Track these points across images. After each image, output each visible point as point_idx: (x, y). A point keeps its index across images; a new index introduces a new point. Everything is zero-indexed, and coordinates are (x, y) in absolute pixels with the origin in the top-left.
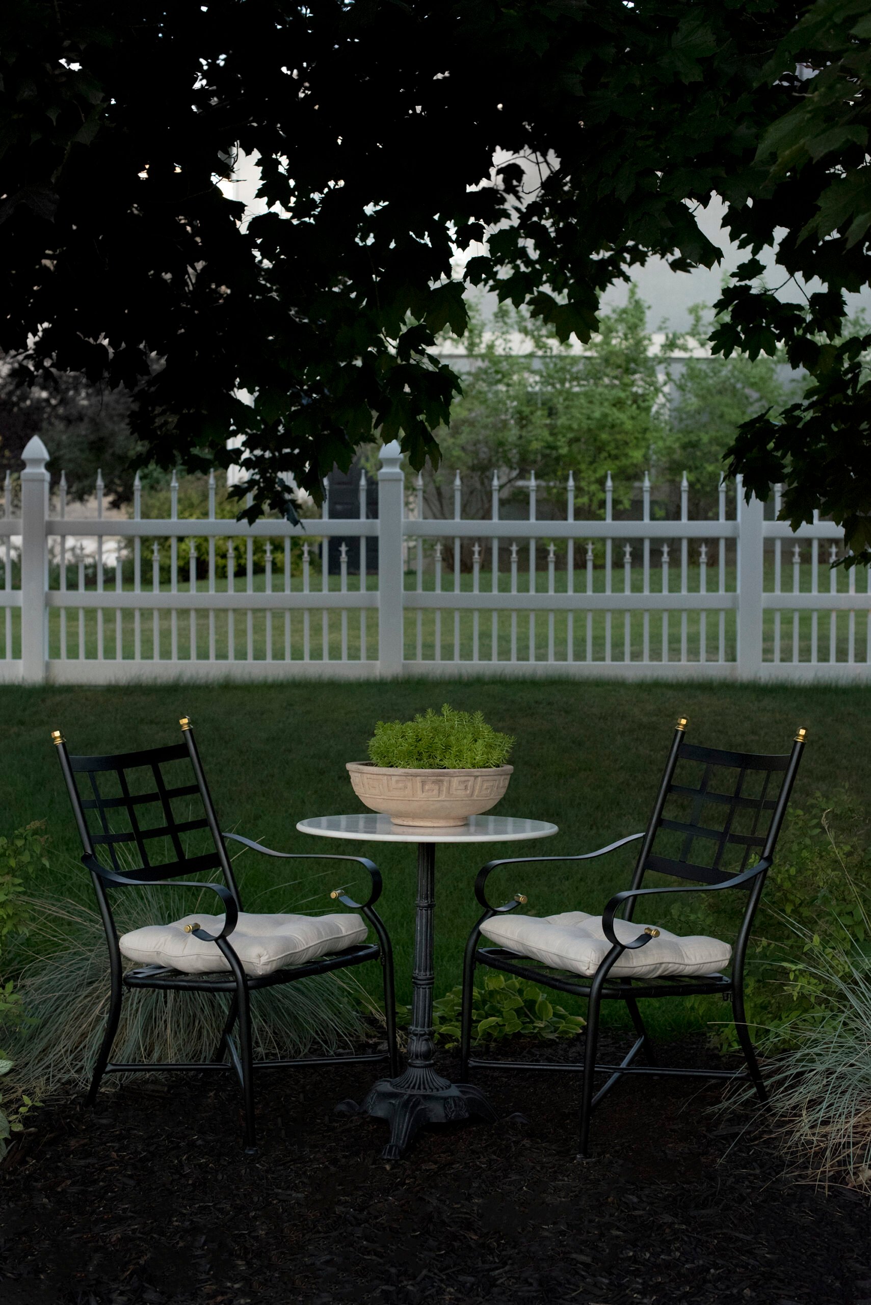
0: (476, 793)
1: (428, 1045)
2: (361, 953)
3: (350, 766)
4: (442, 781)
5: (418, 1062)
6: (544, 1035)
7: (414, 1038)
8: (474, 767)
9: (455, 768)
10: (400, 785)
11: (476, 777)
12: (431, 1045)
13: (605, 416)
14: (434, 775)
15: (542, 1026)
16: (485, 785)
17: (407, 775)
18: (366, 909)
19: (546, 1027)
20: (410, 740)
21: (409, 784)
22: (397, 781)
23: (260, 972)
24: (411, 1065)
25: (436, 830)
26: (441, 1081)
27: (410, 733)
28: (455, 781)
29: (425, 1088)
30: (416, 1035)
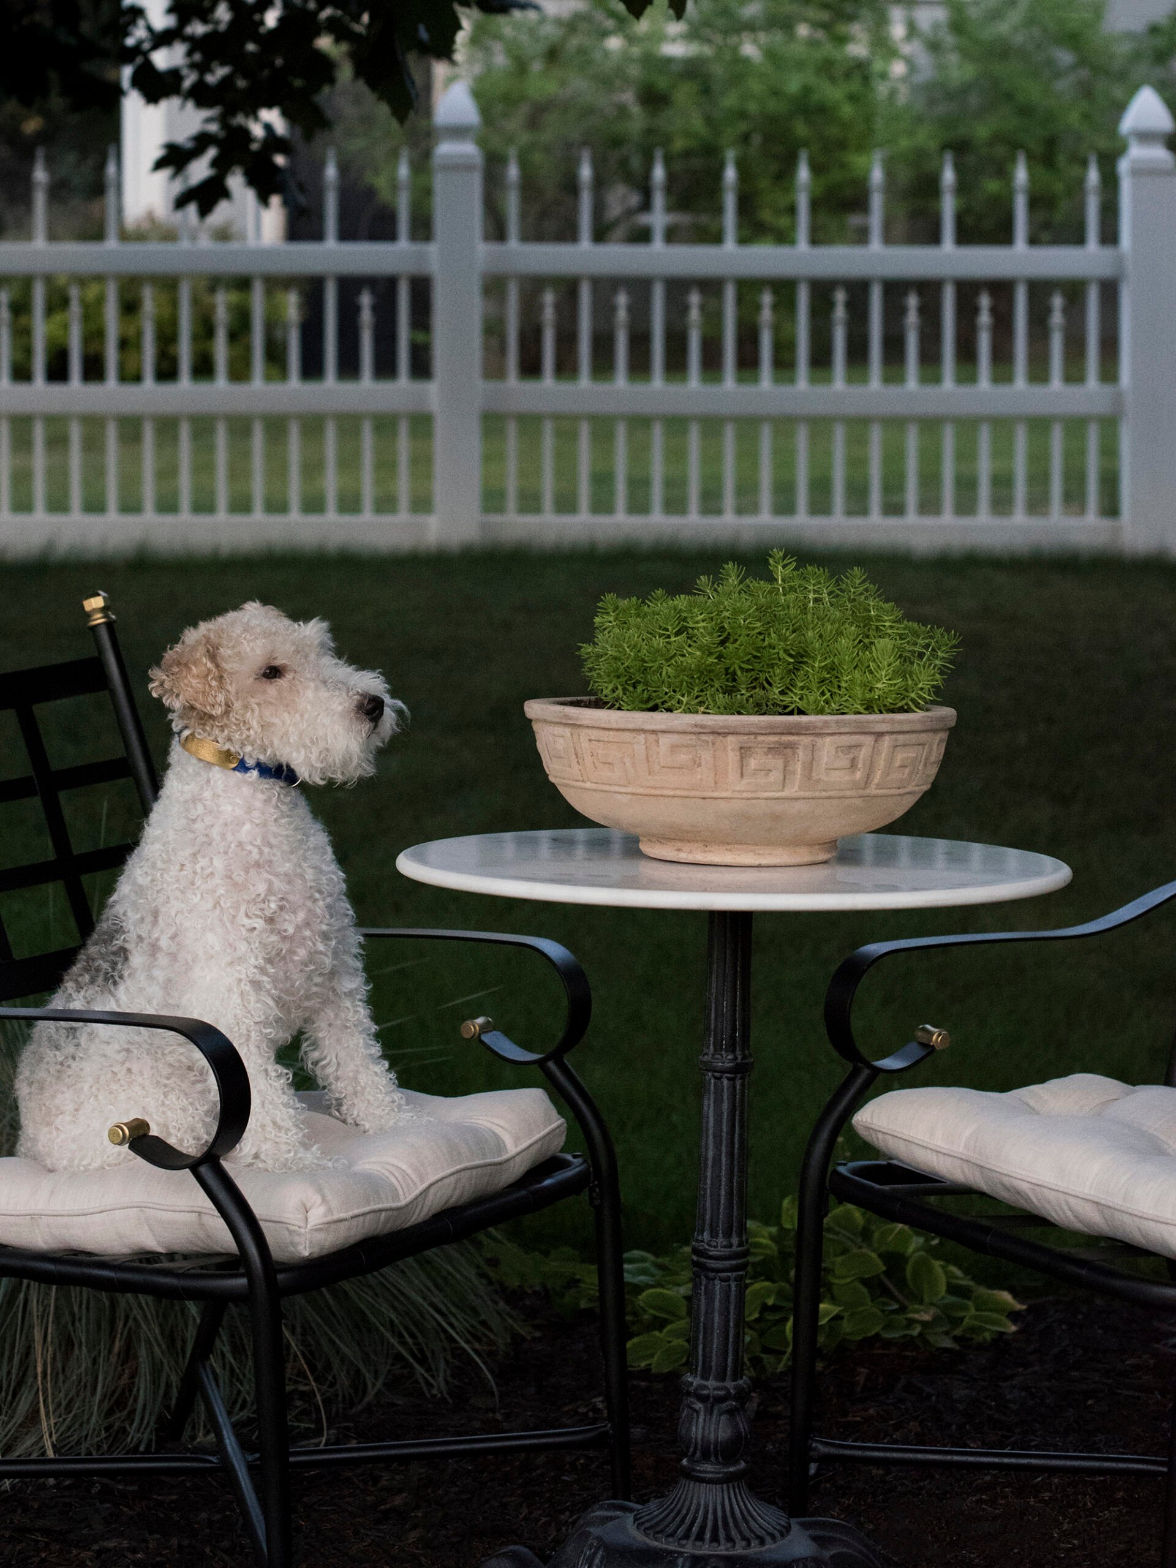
0: (877, 777)
1: (736, 1426)
2: (548, 1182)
3: (534, 709)
4: (791, 746)
5: (708, 1467)
6: (931, 1339)
7: (699, 1406)
8: (869, 708)
9: (821, 712)
10: (683, 757)
11: (880, 735)
12: (743, 1426)
13: (807, 90)
14: (772, 731)
15: (926, 1317)
16: (900, 756)
17: (700, 731)
18: (551, 1065)
19: (936, 1320)
20: (706, 640)
21: (706, 756)
22: (674, 748)
23: (305, 1250)
24: (689, 1475)
25: (765, 875)
26: (766, 1516)
27: (701, 624)
28: (827, 746)
29: (729, 1539)
30: (703, 1399)
